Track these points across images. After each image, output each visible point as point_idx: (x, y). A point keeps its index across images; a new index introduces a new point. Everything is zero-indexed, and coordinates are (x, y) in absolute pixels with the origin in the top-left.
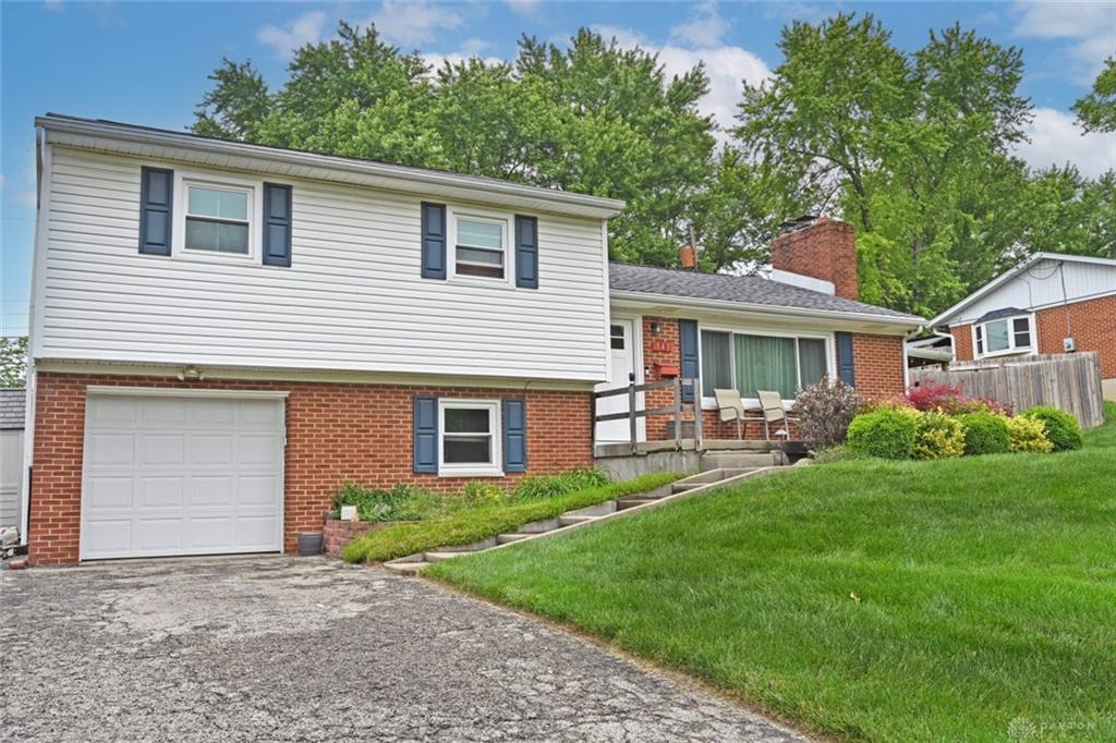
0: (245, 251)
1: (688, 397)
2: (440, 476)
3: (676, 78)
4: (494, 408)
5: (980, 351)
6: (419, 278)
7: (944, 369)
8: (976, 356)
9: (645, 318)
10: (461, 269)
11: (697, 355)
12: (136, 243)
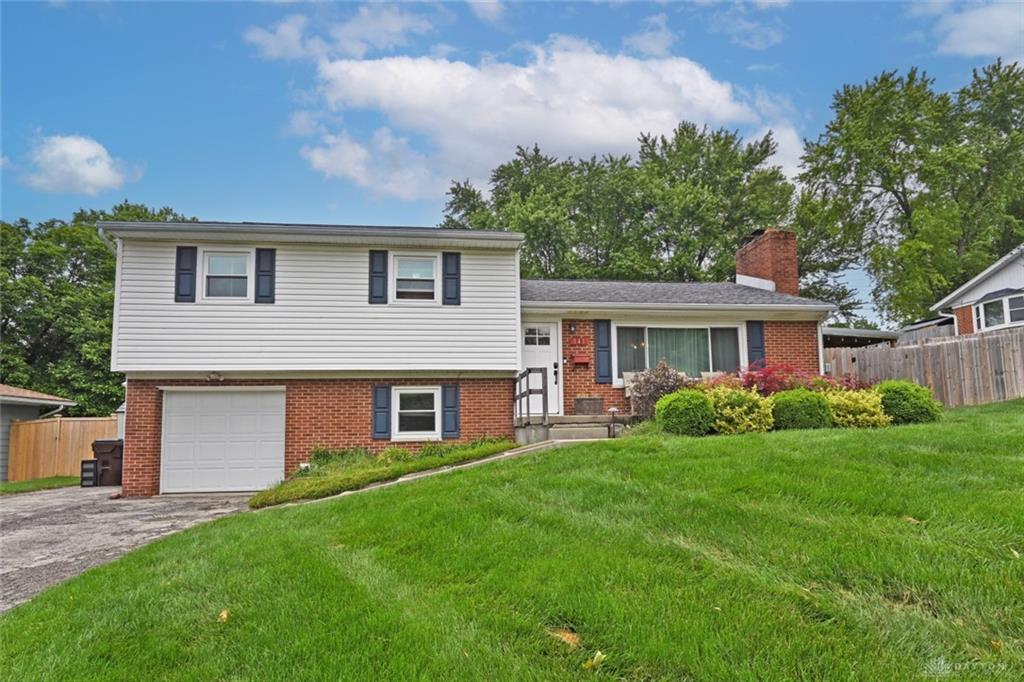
1: (605, 378)
2: (392, 440)
4: (437, 392)
5: (979, 327)
6: (367, 304)
7: (892, 346)
8: (976, 331)
9: (564, 321)
10: (400, 295)
11: (609, 345)
12: (173, 296)
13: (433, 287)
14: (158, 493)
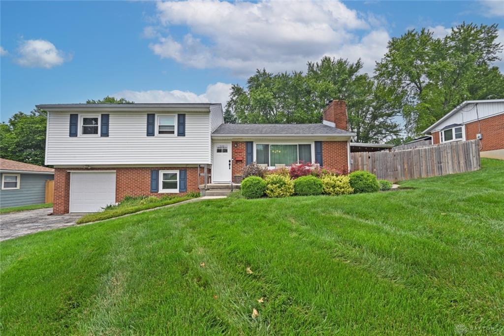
2: (159, 193)
4: (178, 172)
6: (146, 136)
7: (390, 151)
8: (441, 142)
9: (233, 142)
10: (160, 132)
12: (69, 134)
13: (174, 129)
14: (68, 213)
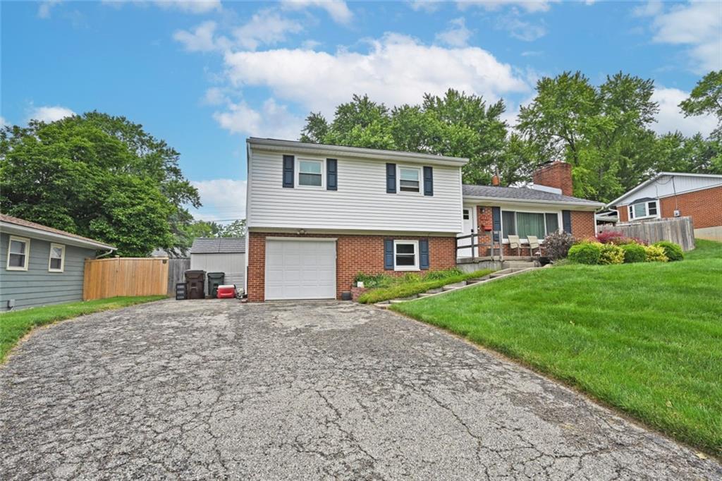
0: (320, 185)
1: (496, 238)
2: (395, 270)
3: (491, 106)
4: (416, 244)
5: (632, 217)
6: (386, 193)
7: (614, 225)
8: (630, 219)
9: (477, 206)
10: (402, 189)
11: (500, 221)
12: (282, 184)
13: (419, 185)
14: (263, 300)
